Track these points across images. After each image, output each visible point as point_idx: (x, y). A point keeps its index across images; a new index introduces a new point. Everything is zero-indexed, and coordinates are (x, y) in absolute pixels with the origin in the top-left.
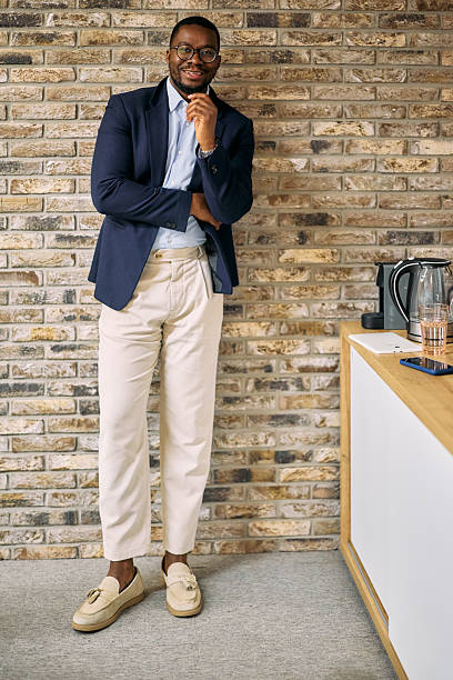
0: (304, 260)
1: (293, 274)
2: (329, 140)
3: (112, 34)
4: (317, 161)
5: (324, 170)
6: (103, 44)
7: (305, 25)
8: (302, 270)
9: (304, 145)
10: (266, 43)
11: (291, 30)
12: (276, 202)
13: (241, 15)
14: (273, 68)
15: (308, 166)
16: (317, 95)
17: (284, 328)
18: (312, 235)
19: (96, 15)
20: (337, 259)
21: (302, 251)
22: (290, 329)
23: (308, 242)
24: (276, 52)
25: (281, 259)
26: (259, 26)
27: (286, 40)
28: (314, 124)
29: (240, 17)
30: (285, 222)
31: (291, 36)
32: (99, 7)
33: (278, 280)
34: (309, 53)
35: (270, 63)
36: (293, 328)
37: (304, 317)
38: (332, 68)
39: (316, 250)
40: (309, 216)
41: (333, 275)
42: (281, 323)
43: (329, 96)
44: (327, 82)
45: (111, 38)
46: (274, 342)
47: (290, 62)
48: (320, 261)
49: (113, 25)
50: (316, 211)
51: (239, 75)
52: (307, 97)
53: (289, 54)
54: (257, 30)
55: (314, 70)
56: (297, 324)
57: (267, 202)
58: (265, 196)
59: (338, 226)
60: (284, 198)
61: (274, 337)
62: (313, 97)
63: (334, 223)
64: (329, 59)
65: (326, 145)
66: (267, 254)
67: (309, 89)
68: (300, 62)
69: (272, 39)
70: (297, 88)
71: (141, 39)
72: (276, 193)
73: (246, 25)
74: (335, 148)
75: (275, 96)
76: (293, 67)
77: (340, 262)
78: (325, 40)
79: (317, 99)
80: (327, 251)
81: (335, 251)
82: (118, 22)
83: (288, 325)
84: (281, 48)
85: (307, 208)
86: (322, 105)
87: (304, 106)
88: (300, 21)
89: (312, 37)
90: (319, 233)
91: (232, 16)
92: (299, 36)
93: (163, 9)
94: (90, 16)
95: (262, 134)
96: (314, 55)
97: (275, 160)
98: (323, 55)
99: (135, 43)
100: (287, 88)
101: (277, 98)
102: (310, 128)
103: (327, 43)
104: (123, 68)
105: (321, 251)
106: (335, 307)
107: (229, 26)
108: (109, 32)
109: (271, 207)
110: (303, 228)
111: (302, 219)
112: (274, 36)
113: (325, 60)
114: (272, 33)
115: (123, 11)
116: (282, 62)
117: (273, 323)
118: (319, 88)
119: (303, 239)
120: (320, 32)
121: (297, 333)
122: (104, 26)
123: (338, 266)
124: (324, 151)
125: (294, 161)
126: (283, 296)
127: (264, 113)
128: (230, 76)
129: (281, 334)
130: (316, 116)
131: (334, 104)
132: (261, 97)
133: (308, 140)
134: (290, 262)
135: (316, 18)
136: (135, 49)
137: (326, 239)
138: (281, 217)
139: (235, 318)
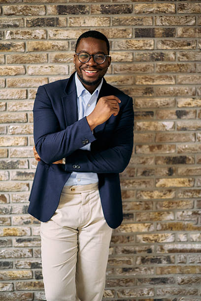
0: (172, 185)
1: (165, 194)
2: (187, 110)
3: (48, 43)
4: (180, 123)
5: (184, 129)
6: (42, 50)
7: (172, 36)
8: (170, 191)
9: (172, 113)
10: (147, 48)
11: (163, 39)
12: (154, 150)
13: (131, 30)
14: (151, 64)
15: (174, 127)
16: (179, 80)
17: (159, 227)
18: (176, 170)
19: (37, 31)
20: (192, 184)
21: (170, 180)
22: (162, 227)
23: (174, 174)
24: (154, 54)
25: (157, 185)
26: (142, 36)
27: (160, 46)
28: (178, 100)
29: (130, 31)
30: (160, 162)
31: (163, 43)
32: (39, 26)
33: (155, 197)
34: (175, 54)
35: (149, 61)
36: (164, 227)
37: (171, 220)
38: (190, 64)
39: (179, 179)
40: (175, 158)
41: (189, 194)
42: (157, 224)
43: (187, 82)
44: (186, 72)
45: (47, 46)
46: (153, 235)
47: (163, 60)
48: (181, 185)
49: (48, 38)
50: (179, 155)
51: (130, 69)
52: (173, 82)
53: (162, 55)
54: (141, 39)
55: (178, 65)
56: (167, 224)
57: (148, 150)
58: (147, 146)
59: (193, 164)
60: (159, 147)
61: (153, 232)
62: (177, 82)
63: (191, 162)
64: (187, 58)
65: (186, 113)
66: (149, 182)
67: (175, 77)
68: (169, 60)
69: (151, 45)
70: (167, 77)
71: (67, 46)
72: (154, 144)
73: (134, 36)
74: (191, 115)
75: (153, 82)
76: (164, 63)
77: (194, 186)
78: (185, 46)
79: (180, 84)
80: (186, 179)
81: (191, 179)
82: (52, 36)
83: (162, 225)
84: (156, 51)
85: (173, 153)
86: (183, 88)
87: (172, 88)
88: (169, 33)
89: (176, 43)
90: (181, 169)
91: (125, 30)
92: (168, 42)
93: (81, 26)
94: (33, 32)
95: (145, 106)
96: (178, 55)
97: (153, 123)
98: (183, 55)
99: (63, 49)
100: (160, 77)
101: (154, 83)
102: (176, 102)
103: (186, 47)
104: (56, 66)
105: (182, 179)
106: (190, 213)
107: (123, 37)
108: (46, 42)
109: (151, 153)
110: (170, 166)
111: (170, 160)
112: (152, 43)
113: (185, 59)
114: (151, 41)
115: (54, 29)
116: (157, 60)
117: (152, 224)
118: (181, 76)
119: (171, 173)
120: (182, 40)
121: (167, 229)
122: (43, 38)
123: (193, 189)
124: (184, 117)
125: (165, 123)
126: (158, 207)
127: (146, 93)
128: (124, 69)
129: (157, 230)
130: (179, 95)
131: (191, 87)
132: (145, 83)
133: (174, 110)
134: (163, 187)
135: (179, 31)
136: (63, 53)
137: (186, 172)
138: (157, 159)
139: (129, 221)
